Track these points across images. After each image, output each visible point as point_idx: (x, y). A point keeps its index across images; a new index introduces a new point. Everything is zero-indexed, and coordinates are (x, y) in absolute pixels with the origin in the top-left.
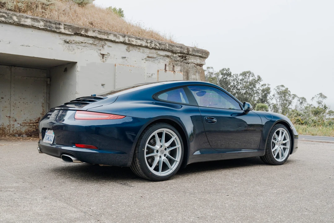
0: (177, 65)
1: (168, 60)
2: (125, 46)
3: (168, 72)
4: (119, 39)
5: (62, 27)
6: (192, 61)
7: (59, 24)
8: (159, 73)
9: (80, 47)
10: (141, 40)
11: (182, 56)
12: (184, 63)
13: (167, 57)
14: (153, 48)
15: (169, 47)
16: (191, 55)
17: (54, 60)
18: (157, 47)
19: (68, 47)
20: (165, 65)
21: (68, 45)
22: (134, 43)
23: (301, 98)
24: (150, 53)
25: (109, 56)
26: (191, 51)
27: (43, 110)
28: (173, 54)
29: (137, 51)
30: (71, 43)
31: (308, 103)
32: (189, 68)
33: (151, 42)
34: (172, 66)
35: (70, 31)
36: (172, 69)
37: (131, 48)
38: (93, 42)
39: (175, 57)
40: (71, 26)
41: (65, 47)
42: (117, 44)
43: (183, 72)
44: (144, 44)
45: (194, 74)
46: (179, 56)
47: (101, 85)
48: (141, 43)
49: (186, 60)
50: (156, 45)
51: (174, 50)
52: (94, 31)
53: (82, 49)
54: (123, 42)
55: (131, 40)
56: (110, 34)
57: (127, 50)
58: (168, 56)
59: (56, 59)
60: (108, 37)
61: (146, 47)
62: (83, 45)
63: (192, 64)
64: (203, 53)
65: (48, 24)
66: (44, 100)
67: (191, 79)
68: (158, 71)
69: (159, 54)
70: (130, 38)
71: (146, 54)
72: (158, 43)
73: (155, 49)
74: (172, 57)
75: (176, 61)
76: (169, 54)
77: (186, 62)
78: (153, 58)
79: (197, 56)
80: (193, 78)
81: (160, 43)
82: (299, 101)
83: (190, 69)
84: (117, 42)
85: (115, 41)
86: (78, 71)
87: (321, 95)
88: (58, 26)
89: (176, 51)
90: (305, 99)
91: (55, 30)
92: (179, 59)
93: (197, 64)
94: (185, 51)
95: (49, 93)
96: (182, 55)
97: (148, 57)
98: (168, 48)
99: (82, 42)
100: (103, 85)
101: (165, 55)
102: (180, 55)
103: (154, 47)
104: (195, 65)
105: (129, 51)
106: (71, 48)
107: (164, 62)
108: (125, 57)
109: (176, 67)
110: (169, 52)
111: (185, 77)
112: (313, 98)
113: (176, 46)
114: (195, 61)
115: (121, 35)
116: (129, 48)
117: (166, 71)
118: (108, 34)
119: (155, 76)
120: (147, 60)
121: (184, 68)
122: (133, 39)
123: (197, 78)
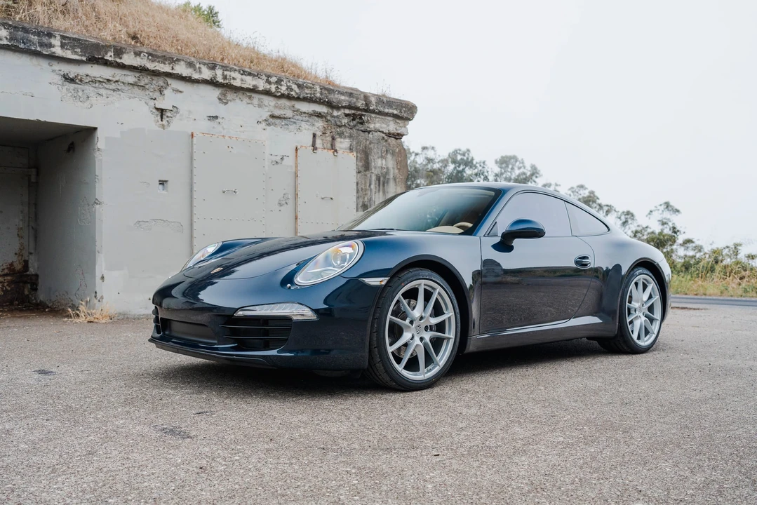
0: (341, 135)
1: (320, 124)
2: (217, 89)
3: (319, 151)
4: (200, 72)
5: (56, 42)
6: (378, 126)
7: (50, 35)
8: (298, 155)
9: (103, 91)
10: (254, 75)
11: (354, 114)
12: (358, 130)
13: (318, 116)
14: (282, 96)
15: (321, 94)
16: (373, 112)
17: (39, 122)
18: (293, 93)
19: (73, 92)
20: (312, 136)
21: (72, 86)
22: (237, 83)
23: (623, 212)
24: (276, 107)
25: (177, 112)
26: (374, 103)
27: (22, 244)
28: (331, 111)
29: (244, 101)
30: (81, 81)
31: (640, 223)
32: (370, 144)
33: (279, 82)
34: (329, 139)
35: (76, 53)
36: (329, 146)
37: (230, 95)
38: (136, 80)
39: (337, 117)
40: (79, 40)
41: (64, 91)
42: (196, 86)
43: (357, 152)
44: (261, 85)
45: (382, 157)
46: (347, 115)
47: (158, 183)
48: (254, 83)
49: (362, 123)
50: (289, 88)
51: (334, 100)
52: (137, 54)
53: (108, 97)
54: (211, 79)
55: (230, 76)
56: (178, 60)
57: (220, 99)
58: (320, 114)
59: (42, 120)
60: (173, 69)
61: (267, 93)
62: (113, 86)
63: (376, 134)
64: (402, 107)
65: (20, 34)
66: (22, 220)
67: (375, 168)
68: (297, 149)
69: (298, 111)
70: (227, 70)
71: (267, 109)
72: (296, 84)
73: (289, 97)
74: (329, 118)
75: (340, 126)
76: (323, 109)
77: (362, 129)
78: (284, 118)
79: (387, 114)
80: (379, 165)
81: (300, 83)
82: (620, 218)
83: (372, 146)
84: (197, 81)
85: (190, 77)
86: (99, 149)
87: (667, 207)
88: (45, 40)
89: (340, 101)
90: (633, 215)
91: (39, 49)
92: (345, 121)
93: (389, 133)
94: (360, 104)
95: (36, 204)
96: (353, 112)
97: (273, 116)
98: (318, 95)
99: (108, 80)
100: (162, 183)
101: (312, 112)
102: (347, 111)
103: (286, 93)
104: (384, 135)
105: (224, 101)
106: (80, 93)
107: (310, 128)
108: (216, 117)
109: (339, 140)
110: (322, 106)
111: (361, 164)
112: (651, 211)
113: (339, 92)
114: (384, 126)
115: (204, 64)
116: (225, 95)
117: (315, 148)
118: (174, 62)
119: (289, 162)
120: (269, 125)
121: (359, 143)
122: (236, 75)
123: (390, 166)
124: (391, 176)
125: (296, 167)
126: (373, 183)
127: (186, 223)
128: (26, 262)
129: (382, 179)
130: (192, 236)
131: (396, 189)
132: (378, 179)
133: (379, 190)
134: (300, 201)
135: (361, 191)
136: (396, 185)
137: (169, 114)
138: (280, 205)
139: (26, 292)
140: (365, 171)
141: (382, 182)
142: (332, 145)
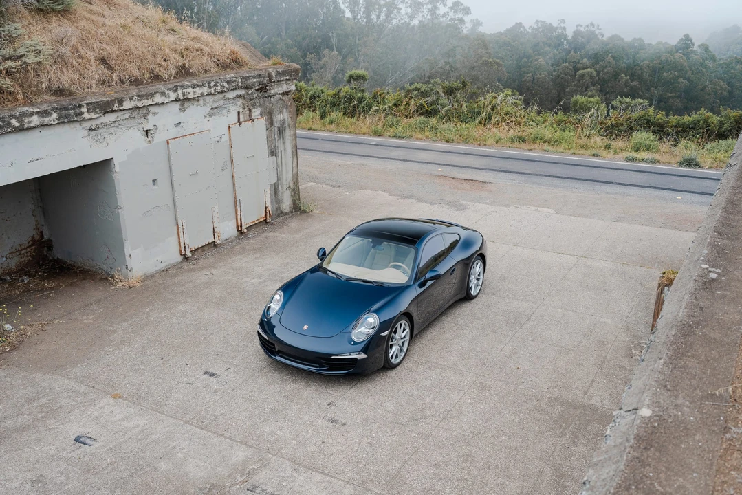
0: (254, 106)
1: (240, 102)
2: (178, 104)
3: (243, 123)
4: (169, 96)
5: (84, 110)
6: (276, 90)
7: (80, 106)
8: (231, 132)
9: (112, 131)
11: (261, 88)
12: (264, 98)
13: (239, 98)
14: (218, 93)
15: (242, 83)
16: (274, 82)
18: (225, 89)
19: (95, 138)
20: (237, 114)
21: (93, 133)
22: (191, 96)
24: (214, 101)
25: (157, 129)
26: (274, 76)
28: (247, 91)
29: (195, 106)
30: (99, 128)
32: (272, 105)
33: (215, 85)
34: (248, 112)
35: (96, 113)
36: (248, 117)
37: (186, 105)
38: (131, 115)
39: (251, 94)
40: (97, 102)
41: (91, 140)
42: (166, 106)
43: (265, 115)
44: (205, 90)
45: (281, 113)
47: (152, 182)
48: (201, 91)
49: (266, 92)
50: (223, 87)
51: (249, 83)
52: (131, 99)
53: (115, 134)
54: (175, 99)
55: (186, 93)
56: (155, 93)
57: (181, 110)
58: (241, 95)
60: (152, 101)
61: (210, 94)
62: (116, 124)
63: (275, 96)
65: (64, 112)
67: (277, 122)
68: (229, 128)
69: (227, 98)
70: (184, 89)
71: (208, 105)
72: (226, 82)
73: (222, 92)
74: (246, 96)
75: (253, 100)
76: (242, 92)
77: (267, 96)
78: (219, 107)
79: (282, 81)
80: (279, 119)
81: (228, 79)
83: (274, 107)
85: (163, 102)
86: (116, 172)
88: (78, 111)
89: (253, 83)
91: (76, 119)
92: (256, 94)
93: (283, 93)
94: (266, 80)
96: (261, 86)
97: (213, 109)
98: (240, 84)
99: (114, 121)
100: (154, 181)
101: (235, 96)
102: (257, 87)
103: (220, 90)
104: (280, 96)
105: (183, 110)
106: (99, 137)
107: (235, 108)
108: (180, 123)
109: (253, 110)
110: (242, 90)
111: (268, 123)
113: (253, 77)
114: (280, 89)
115: (171, 90)
116: (183, 106)
117: (240, 124)
118: (153, 95)
119: (226, 138)
120: (211, 116)
121: (265, 108)
122: (190, 90)
123: (286, 117)
124: (287, 124)
125: (230, 140)
126: (276, 134)
127: (171, 204)
128: (41, 232)
129: (281, 129)
130: (175, 211)
131: (290, 132)
132: (279, 130)
133: (280, 138)
134: (235, 165)
135: (269, 142)
136: (290, 129)
137: (152, 132)
138: (223, 170)
139: (45, 254)
140: (271, 127)
141: (281, 131)
142: (250, 116)
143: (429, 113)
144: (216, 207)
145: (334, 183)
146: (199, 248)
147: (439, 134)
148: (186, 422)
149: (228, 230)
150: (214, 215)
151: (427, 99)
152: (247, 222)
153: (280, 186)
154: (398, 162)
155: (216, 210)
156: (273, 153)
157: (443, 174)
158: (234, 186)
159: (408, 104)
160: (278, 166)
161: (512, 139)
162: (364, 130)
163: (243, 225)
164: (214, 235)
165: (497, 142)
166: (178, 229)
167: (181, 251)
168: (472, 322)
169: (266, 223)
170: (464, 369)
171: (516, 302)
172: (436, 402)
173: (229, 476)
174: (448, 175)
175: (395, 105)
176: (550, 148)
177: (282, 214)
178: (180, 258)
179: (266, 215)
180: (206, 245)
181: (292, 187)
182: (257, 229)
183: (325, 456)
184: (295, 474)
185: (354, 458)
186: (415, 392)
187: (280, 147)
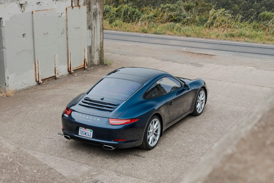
3: (74, 7)
8: (67, 12)
9: (2, 2)
20: (71, 2)
25: (27, 4)
34: (77, 1)
36: (77, 4)
43: (86, 5)
45: (95, 4)
47: (22, 35)
53: (4, 4)
67: (92, 10)
68: (66, 9)
80: (94, 8)
83: (91, 1)
86: (3, 26)
100: (24, 35)
108: (39, 2)
109: (80, 1)
111: (88, 9)
117: (73, 7)
119: (64, 15)
120: (56, 1)
123: (98, 7)
124: (98, 12)
125: (67, 16)
126: (92, 16)
127: (32, 50)
129: (95, 14)
130: (34, 54)
131: (100, 17)
132: (94, 14)
133: (94, 19)
134: (69, 31)
135: (88, 21)
136: (100, 15)
138: (62, 34)
140: (89, 12)
141: (95, 15)
142: (78, 4)
143: (175, 21)
144: (57, 55)
145: (122, 53)
146: (46, 79)
147: (182, 32)
148: (51, 155)
149: (63, 70)
150: (56, 60)
151: (174, 13)
152: (74, 67)
153: (93, 48)
154: (159, 45)
155: (57, 57)
156: (90, 28)
157: (186, 51)
158: (67, 44)
159: (162, 16)
160: (92, 36)
161: (226, 35)
162: (136, 30)
163: (72, 68)
164: (55, 72)
165: (217, 37)
166: (35, 65)
167: (36, 79)
168: (213, 115)
169: (85, 69)
170: (211, 135)
171: (237, 107)
172: (196, 149)
173: (81, 176)
174: (190, 51)
175: (155, 16)
176: (249, 40)
177: (93, 65)
178: (35, 83)
179: (84, 64)
180: (50, 77)
181: (100, 49)
182: (79, 72)
183: (135, 170)
184: (118, 177)
185: (152, 171)
186: (183, 144)
187: (94, 25)
